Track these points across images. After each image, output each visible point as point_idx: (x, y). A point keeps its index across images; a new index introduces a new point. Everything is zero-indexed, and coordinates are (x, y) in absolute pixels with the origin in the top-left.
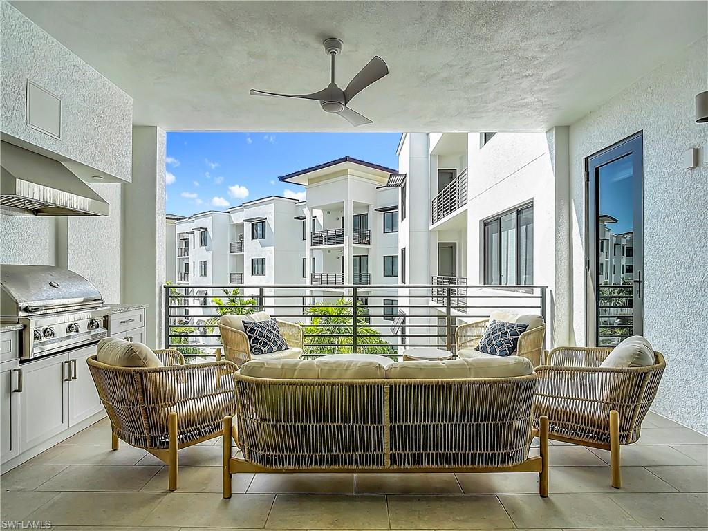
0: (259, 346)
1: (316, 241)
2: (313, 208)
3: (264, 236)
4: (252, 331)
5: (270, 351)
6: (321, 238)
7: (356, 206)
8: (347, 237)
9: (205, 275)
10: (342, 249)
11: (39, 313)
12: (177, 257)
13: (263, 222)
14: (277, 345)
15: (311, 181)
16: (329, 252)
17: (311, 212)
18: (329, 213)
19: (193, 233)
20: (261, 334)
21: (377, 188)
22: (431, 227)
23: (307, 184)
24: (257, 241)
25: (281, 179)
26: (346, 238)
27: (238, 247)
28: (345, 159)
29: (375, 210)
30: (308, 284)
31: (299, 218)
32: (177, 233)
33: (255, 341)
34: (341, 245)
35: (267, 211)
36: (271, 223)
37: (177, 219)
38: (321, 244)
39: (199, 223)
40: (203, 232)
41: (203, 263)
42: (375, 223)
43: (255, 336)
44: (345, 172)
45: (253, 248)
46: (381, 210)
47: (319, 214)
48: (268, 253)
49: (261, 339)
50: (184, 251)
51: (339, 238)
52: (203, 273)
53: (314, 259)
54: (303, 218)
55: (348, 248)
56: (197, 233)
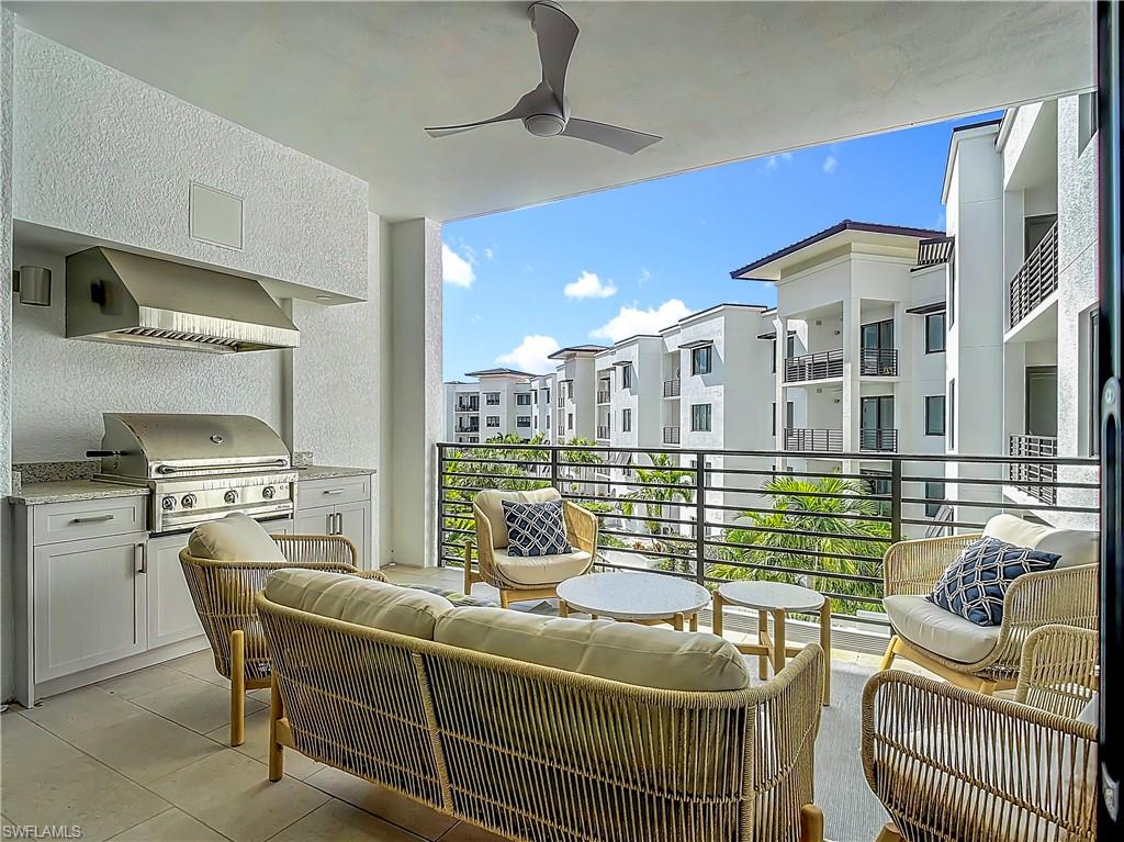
0: (516, 543)
1: (794, 372)
2: (788, 318)
3: (709, 370)
4: (512, 518)
5: (535, 553)
6: (802, 368)
7: (867, 306)
8: (850, 365)
9: (629, 430)
10: (840, 386)
11: (174, 475)
12: (596, 404)
13: (708, 346)
14: (548, 545)
15: (786, 272)
16: (820, 391)
17: (785, 325)
18: (819, 323)
19: (614, 369)
20: (524, 524)
21: (912, 270)
22: (1006, 337)
23: (779, 278)
24: (698, 377)
25: (735, 275)
26: (847, 367)
27: (672, 389)
28: (843, 226)
29: (908, 311)
30: (780, 448)
31: (766, 337)
32: (596, 370)
33: (514, 534)
34: (839, 379)
35: (714, 330)
36: (720, 348)
37: (597, 351)
38: (803, 379)
39: (620, 356)
40: (627, 367)
41: (627, 413)
42: (908, 336)
43: (514, 526)
44: (846, 249)
45: (694, 389)
46: (918, 311)
47: (800, 326)
48: (715, 396)
49: (522, 531)
50: (604, 396)
51: (835, 367)
52: (627, 427)
53: (790, 405)
54: (772, 337)
55: (851, 384)
56: (620, 369)
